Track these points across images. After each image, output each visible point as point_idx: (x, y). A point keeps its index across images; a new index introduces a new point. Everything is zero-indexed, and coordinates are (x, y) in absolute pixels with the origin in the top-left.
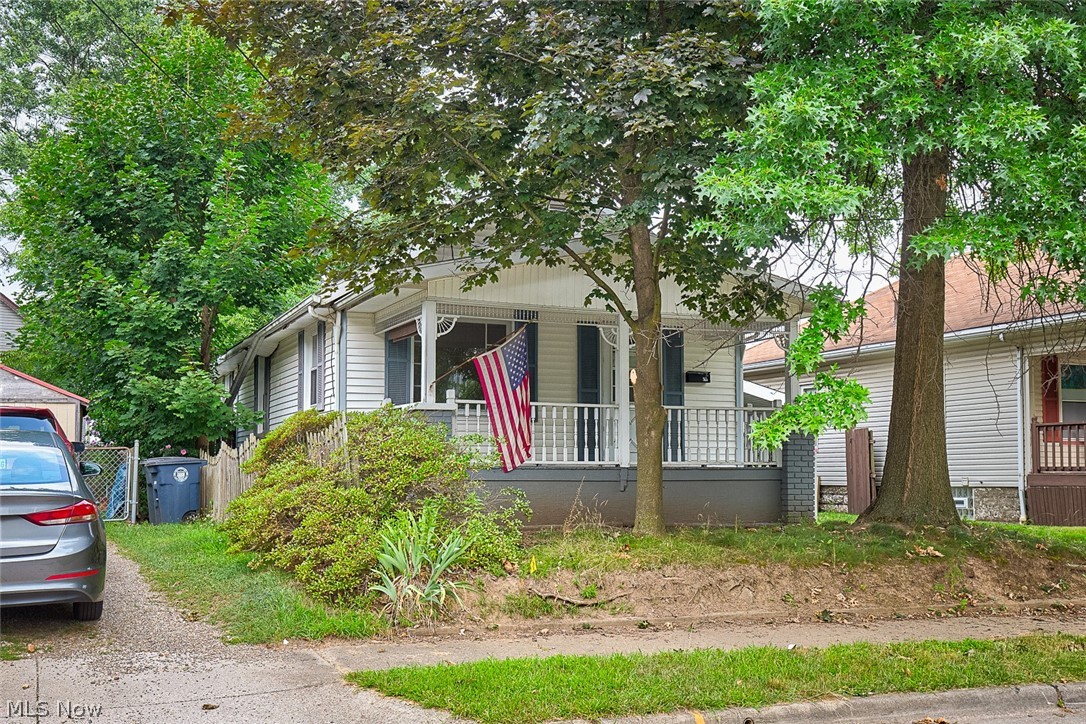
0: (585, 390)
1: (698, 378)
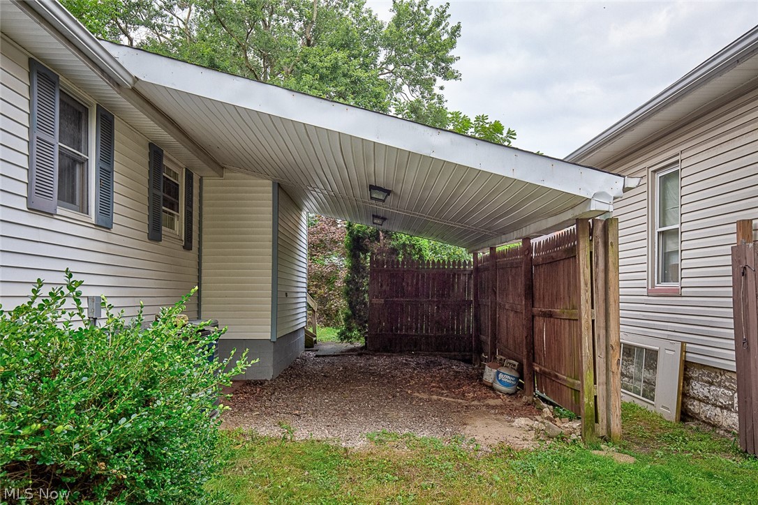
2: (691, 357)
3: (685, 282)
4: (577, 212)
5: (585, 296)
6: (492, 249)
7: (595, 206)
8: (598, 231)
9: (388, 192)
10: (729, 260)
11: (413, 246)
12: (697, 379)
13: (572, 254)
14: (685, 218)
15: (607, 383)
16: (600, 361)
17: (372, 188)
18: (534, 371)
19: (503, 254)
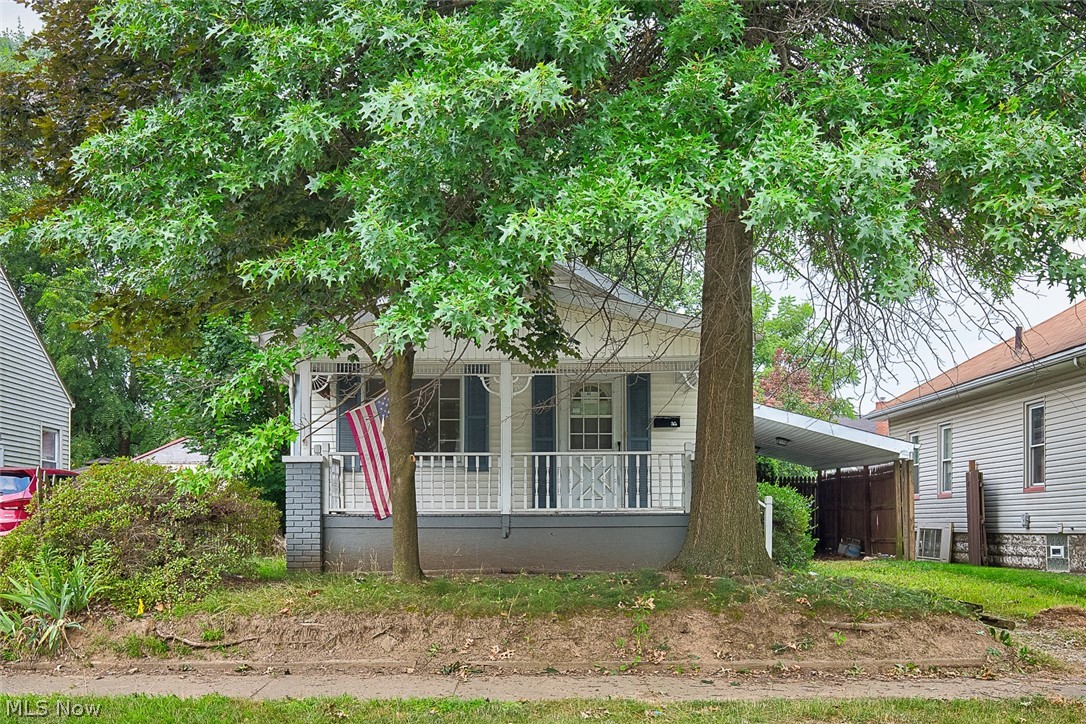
0: (539, 439)
1: (665, 422)
2: (956, 530)
3: (954, 490)
4: (894, 458)
5: (898, 496)
6: (838, 470)
7: (901, 456)
8: (905, 466)
9: (788, 440)
10: (965, 479)
11: (766, 465)
12: (959, 541)
13: (892, 476)
14: (954, 455)
15: (909, 537)
16: (905, 527)
17: (778, 438)
18: (871, 542)
19: (846, 474)
